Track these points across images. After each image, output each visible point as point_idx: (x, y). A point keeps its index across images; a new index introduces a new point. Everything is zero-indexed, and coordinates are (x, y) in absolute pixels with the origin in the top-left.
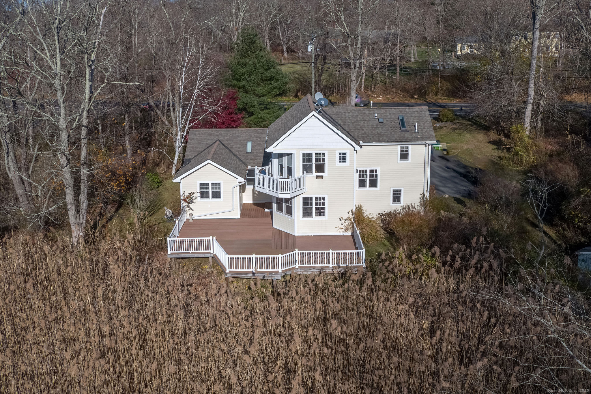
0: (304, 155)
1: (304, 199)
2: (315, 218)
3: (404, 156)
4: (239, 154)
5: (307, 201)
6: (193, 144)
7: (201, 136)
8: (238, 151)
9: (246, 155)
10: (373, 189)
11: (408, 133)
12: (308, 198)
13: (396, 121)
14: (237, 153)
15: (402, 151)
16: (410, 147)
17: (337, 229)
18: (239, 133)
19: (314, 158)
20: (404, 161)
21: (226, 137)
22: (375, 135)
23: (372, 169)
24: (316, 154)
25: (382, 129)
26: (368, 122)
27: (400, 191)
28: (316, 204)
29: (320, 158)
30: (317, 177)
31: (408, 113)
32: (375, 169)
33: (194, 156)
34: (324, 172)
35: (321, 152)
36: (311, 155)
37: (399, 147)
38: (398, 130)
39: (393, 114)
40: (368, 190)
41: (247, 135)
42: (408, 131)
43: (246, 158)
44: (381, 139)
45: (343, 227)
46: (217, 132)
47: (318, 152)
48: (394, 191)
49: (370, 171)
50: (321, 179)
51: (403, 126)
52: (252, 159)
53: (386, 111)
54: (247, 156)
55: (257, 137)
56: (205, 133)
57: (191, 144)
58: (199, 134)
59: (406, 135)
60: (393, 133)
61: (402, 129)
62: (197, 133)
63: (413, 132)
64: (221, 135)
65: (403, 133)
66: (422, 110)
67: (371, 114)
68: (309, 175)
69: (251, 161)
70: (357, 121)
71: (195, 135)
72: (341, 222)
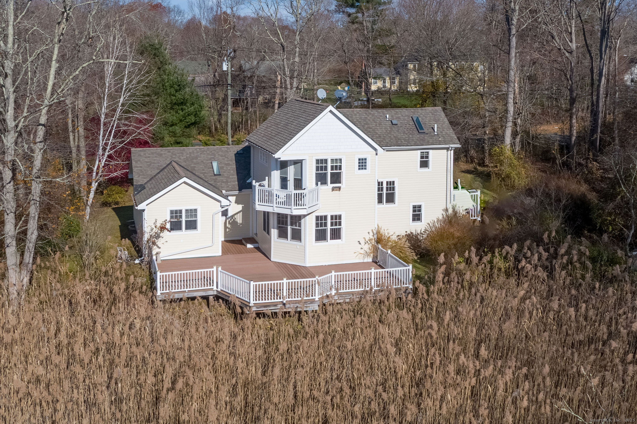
0: (318, 161)
1: (317, 218)
2: (330, 243)
3: (424, 164)
4: (205, 177)
5: (321, 220)
6: (141, 167)
7: (149, 157)
8: (204, 174)
9: (214, 178)
10: (390, 205)
11: (427, 135)
12: (321, 217)
13: (411, 123)
14: (202, 176)
15: (422, 157)
16: (431, 152)
17: (356, 254)
18: (197, 152)
19: (329, 165)
20: (424, 170)
21: (182, 158)
22: (392, 139)
23: (389, 180)
24: (332, 160)
25: (398, 131)
26: (380, 124)
27: (420, 207)
28: (332, 225)
29: (337, 166)
30: (333, 189)
31: (421, 114)
32: (392, 180)
33: (145, 181)
34: (340, 182)
35: (338, 157)
36: (326, 161)
37: (419, 152)
38: (416, 132)
39: (406, 116)
40: (385, 206)
41: (208, 154)
42: (427, 134)
43: (215, 180)
44: (399, 142)
45: (362, 251)
46: (169, 152)
47: (334, 157)
48: (414, 207)
49: (387, 182)
50: (338, 192)
51: (422, 128)
52: (223, 182)
53: (397, 112)
54: (216, 179)
55: (222, 156)
56: (152, 153)
57: (137, 167)
58: (145, 154)
59: (426, 138)
60: (411, 136)
61: (420, 131)
62: (142, 153)
63: (433, 134)
64: (175, 155)
65: (422, 135)
66: (437, 111)
67: (381, 116)
68: (324, 187)
69: (223, 185)
70: (367, 124)
71: (140, 155)
72: (360, 246)
